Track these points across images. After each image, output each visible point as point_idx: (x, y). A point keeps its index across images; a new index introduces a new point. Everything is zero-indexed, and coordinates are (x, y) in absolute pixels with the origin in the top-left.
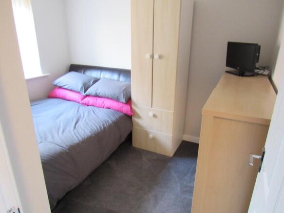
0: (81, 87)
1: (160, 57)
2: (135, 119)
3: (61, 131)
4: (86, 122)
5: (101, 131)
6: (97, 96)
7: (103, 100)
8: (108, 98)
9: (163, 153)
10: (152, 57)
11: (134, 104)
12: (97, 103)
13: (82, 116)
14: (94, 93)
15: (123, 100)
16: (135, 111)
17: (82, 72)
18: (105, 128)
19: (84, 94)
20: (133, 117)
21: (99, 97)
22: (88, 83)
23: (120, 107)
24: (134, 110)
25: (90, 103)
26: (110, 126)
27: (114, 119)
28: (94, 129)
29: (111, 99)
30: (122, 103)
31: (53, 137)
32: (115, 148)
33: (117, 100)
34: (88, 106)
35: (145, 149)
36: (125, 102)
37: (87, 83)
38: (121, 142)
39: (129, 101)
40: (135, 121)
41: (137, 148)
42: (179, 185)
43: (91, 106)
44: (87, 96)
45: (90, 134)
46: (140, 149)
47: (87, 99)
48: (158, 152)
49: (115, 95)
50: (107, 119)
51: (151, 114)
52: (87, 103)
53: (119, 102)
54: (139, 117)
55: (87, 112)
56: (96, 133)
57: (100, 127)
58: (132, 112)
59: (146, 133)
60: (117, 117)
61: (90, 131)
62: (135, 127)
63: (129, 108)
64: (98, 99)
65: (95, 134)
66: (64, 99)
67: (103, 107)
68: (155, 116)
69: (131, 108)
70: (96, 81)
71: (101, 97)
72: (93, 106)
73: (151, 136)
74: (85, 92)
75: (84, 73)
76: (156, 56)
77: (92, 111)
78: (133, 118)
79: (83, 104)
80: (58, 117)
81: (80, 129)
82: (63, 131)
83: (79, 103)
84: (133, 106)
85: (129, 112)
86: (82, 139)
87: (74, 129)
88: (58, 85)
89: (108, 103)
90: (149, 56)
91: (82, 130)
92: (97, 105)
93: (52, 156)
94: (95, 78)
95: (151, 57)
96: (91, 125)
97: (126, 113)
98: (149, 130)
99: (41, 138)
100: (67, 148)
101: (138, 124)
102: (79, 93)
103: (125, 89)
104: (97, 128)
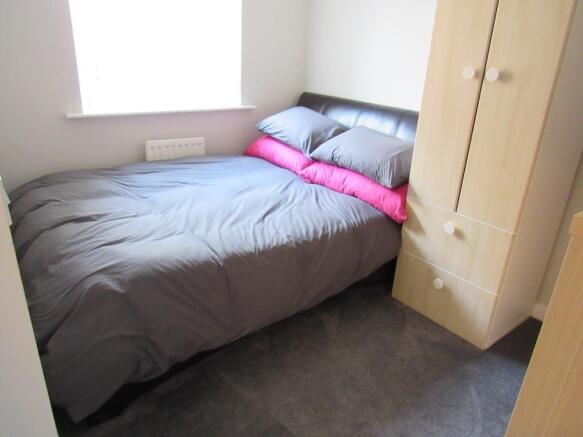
0: (306, 139)
1: (503, 77)
2: (408, 233)
3: (230, 220)
4: (291, 215)
5: (315, 239)
6: (333, 163)
7: (344, 173)
8: (356, 171)
9: (461, 334)
10: (481, 76)
11: (415, 195)
12: (332, 179)
13: (289, 200)
14: (328, 157)
15: (387, 181)
16: (412, 212)
17: (321, 111)
18: (325, 236)
19: (308, 155)
20: (404, 227)
21: (338, 166)
22: (323, 134)
23: (377, 196)
24: (410, 208)
25: (319, 177)
26: (340, 234)
27: (354, 220)
28: (301, 231)
29: (362, 174)
30: (385, 187)
31: (208, 229)
32: (338, 288)
33: (375, 178)
34: (312, 183)
35: (418, 310)
36: (389, 186)
37: (320, 133)
38: (356, 279)
39: (401, 185)
40: (407, 237)
41: (401, 303)
42: (479, 429)
43: (317, 183)
44: (315, 160)
45: (286, 240)
46: (408, 308)
47: (313, 168)
48: (450, 326)
49: (372, 165)
50: (338, 216)
51: (449, 228)
52: (312, 176)
53: (379, 184)
54: (419, 229)
55: (304, 193)
56: (300, 242)
57: (315, 232)
58: (403, 214)
59: (430, 274)
60: (365, 216)
61: (290, 234)
62: (404, 251)
63: (399, 203)
64: (335, 170)
65: (296, 243)
66: (272, 161)
67: (342, 192)
68: (458, 234)
69: (404, 204)
70: (342, 130)
71: (343, 168)
72: (322, 184)
73: (439, 283)
74: (311, 152)
75: (323, 114)
76: (492, 75)
77: (314, 193)
78: (405, 229)
79: (302, 175)
80: (241, 192)
81: (270, 224)
82: (235, 222)
83: (295, 173)
84: (410, 201)
85: (397, 212)
86: (264, 247)
87: (258, 222)
88: (266, 130)
89: (354, 182)
90: (473, 74)
91: (274, 227)
92: (330, 185)
93: (185, 266)
94: (341, 125)
95: (476, 75)
96: (298, 223)
97: (389, 213)
98: (438, 267)
99: (187, 225)
100: (224, 256)
101: (413, 247)
102: (298, 151)
103: (399, 156)
104: (307, 233)
